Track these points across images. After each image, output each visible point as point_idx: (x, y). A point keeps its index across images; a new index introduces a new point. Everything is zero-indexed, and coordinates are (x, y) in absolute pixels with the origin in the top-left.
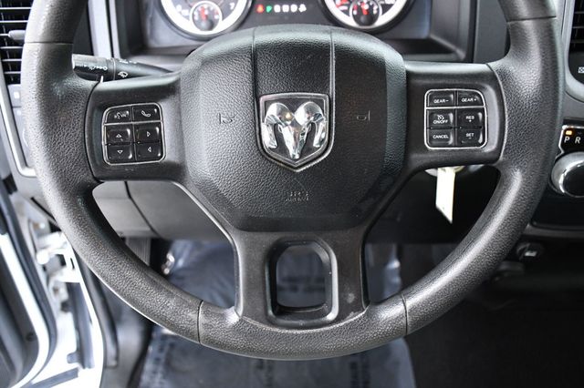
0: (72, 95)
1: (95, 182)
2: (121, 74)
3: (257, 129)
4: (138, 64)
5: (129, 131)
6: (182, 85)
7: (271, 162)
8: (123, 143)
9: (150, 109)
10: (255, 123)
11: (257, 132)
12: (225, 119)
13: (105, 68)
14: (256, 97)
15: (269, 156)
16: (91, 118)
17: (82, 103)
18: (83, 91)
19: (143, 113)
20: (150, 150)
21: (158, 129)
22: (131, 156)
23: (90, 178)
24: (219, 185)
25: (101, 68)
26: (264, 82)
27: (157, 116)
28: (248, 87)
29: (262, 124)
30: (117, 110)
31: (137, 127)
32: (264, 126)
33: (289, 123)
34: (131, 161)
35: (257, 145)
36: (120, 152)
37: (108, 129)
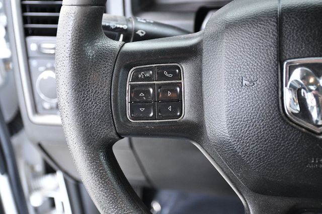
0: (103, 55)
1: (117, 138)
2: (139, 32)
3: (280, 93)
4: (156, 24)
5: (151, 90)
6: (205, 48)
7: (293, 127)
8: (146, 102)
9: (172, 70)
10: (278, 88)
11: (280, 96)
12: (247, 83)
13: (125, 27)
14: (280, 61)
15: (291, 121)
16: (117, 76)
17: (110, 62)
18: (112, 51)
19: (165, 73)
20: (170, 108)
21: (178, 89)
22: (152, 114)
23: (113, 134)
24: (237, 147)
25: (121, 26)
26: (289, 46)
27: (178, 76)
28: (273, 51)
29: (285, 88)
30: (142, 70)
31: (160, 86)
32: (286, 90)
33: (312, 88)
34: (152, 118)
35: (279, 109)
36: (142, 109)
37: (132, 87)
